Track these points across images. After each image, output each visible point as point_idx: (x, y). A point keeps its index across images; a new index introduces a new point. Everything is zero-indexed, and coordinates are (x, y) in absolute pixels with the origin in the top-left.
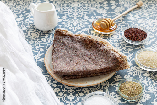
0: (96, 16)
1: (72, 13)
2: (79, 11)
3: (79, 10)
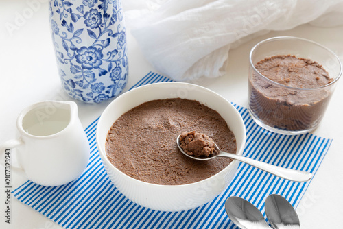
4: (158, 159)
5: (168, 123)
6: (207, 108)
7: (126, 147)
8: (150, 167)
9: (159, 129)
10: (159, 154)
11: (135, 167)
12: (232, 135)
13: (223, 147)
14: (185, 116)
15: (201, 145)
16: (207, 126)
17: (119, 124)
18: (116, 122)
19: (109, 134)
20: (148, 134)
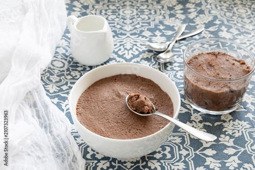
0: (163, 31)
1: (123, 26)
2: (133, 22)
3: (134, 20)
4: (119, 121)
5: (119, 93)
6: (143, 78)
7: (92, 117)
8: (116, 128)
9: (113, 99)
10: (119, 117)
11: (104, 130)
12: (166, 95)
13: (163, 104)
14: (129, 87)
15: (143, 104)
16: (147, 91)
17: (82, 100)
18: (79, 99)
19: (77, 109)
20: (106, 104)
